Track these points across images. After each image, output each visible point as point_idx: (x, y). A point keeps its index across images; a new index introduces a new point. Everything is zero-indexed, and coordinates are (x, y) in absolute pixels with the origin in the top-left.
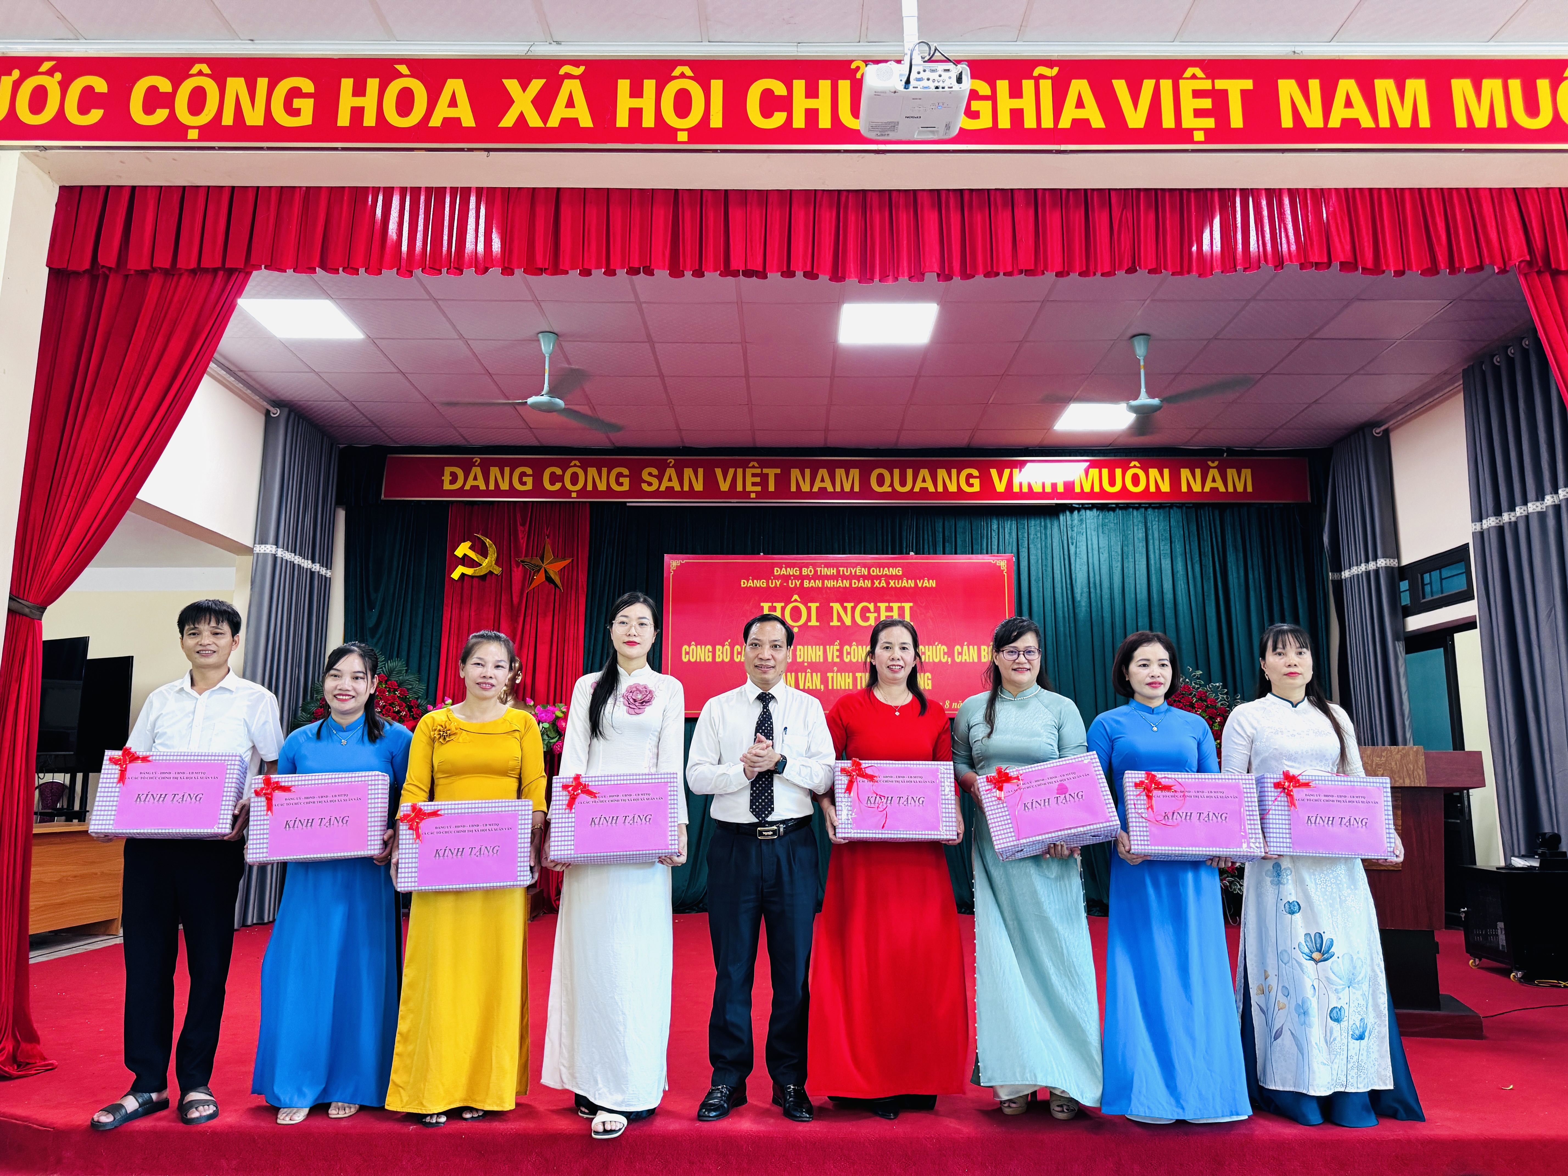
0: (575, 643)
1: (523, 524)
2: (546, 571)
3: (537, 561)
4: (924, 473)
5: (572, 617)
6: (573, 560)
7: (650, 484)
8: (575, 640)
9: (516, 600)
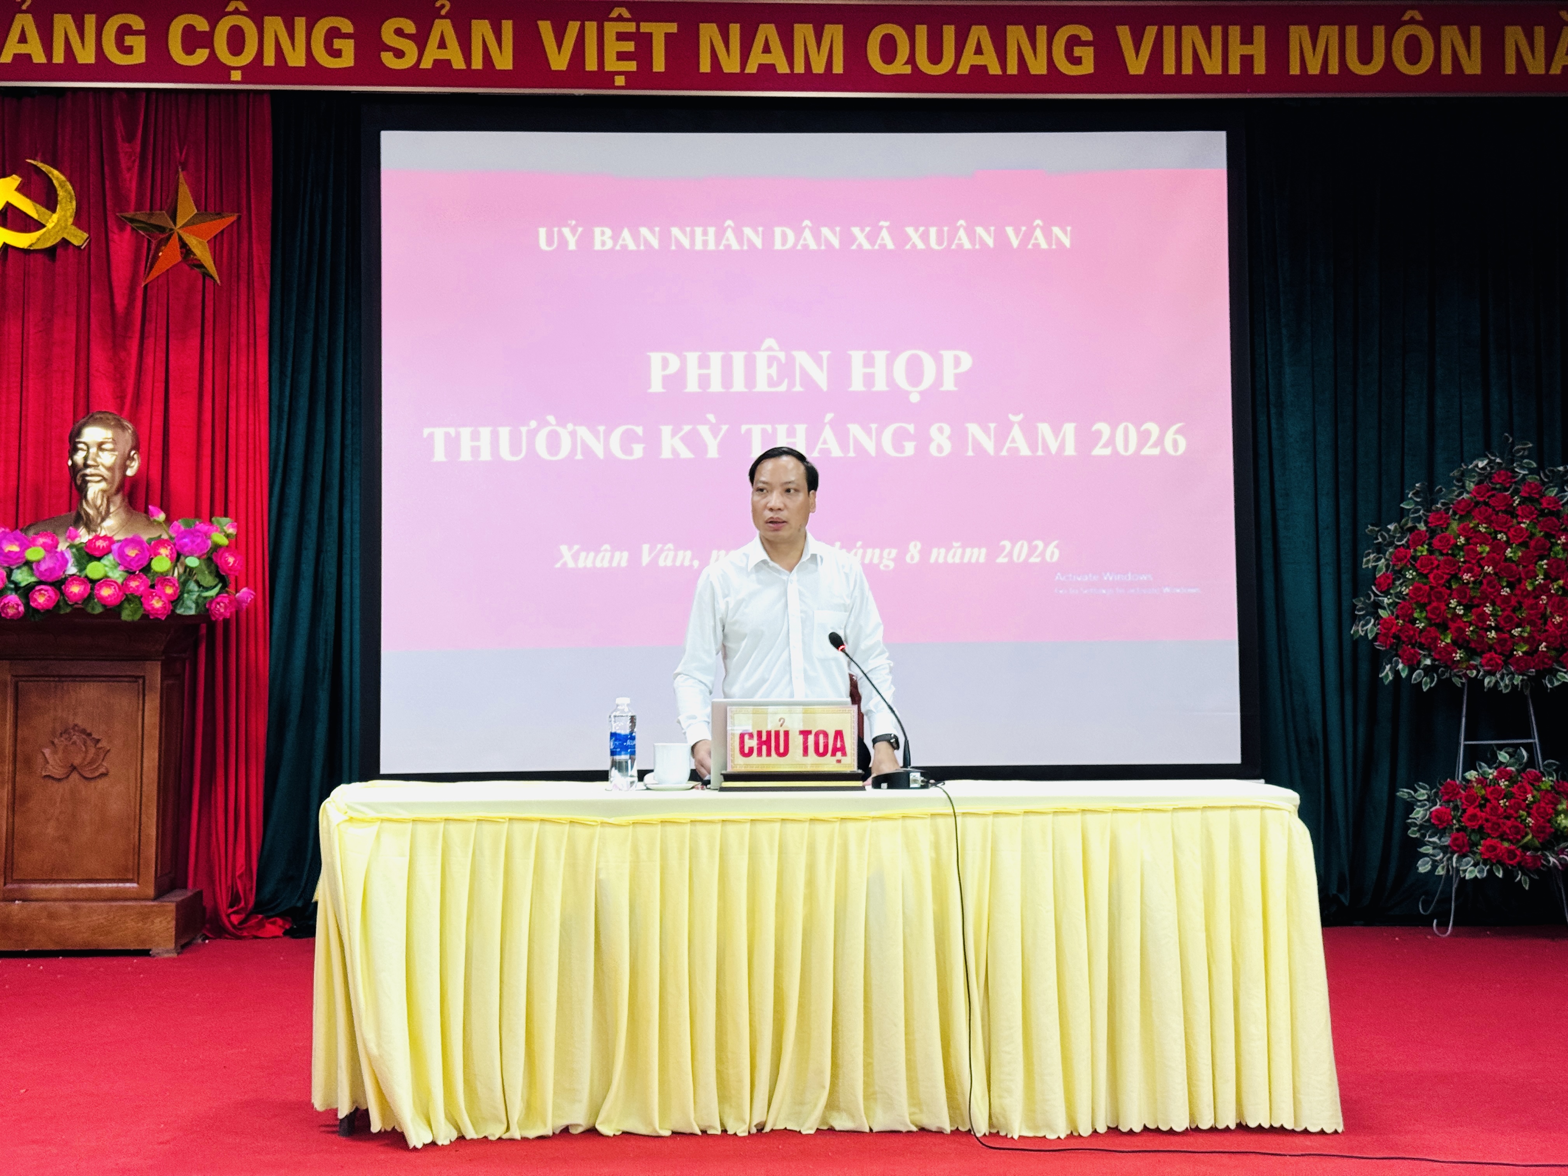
0: (251, 393)
1: (130, 138)
2: (181, 239)
3: (161, 219)
4: (979, 33)
5: (243, 340)
6: (239, 218)
7: (399, 54)
8: (251, 387)
9: (120, 303)
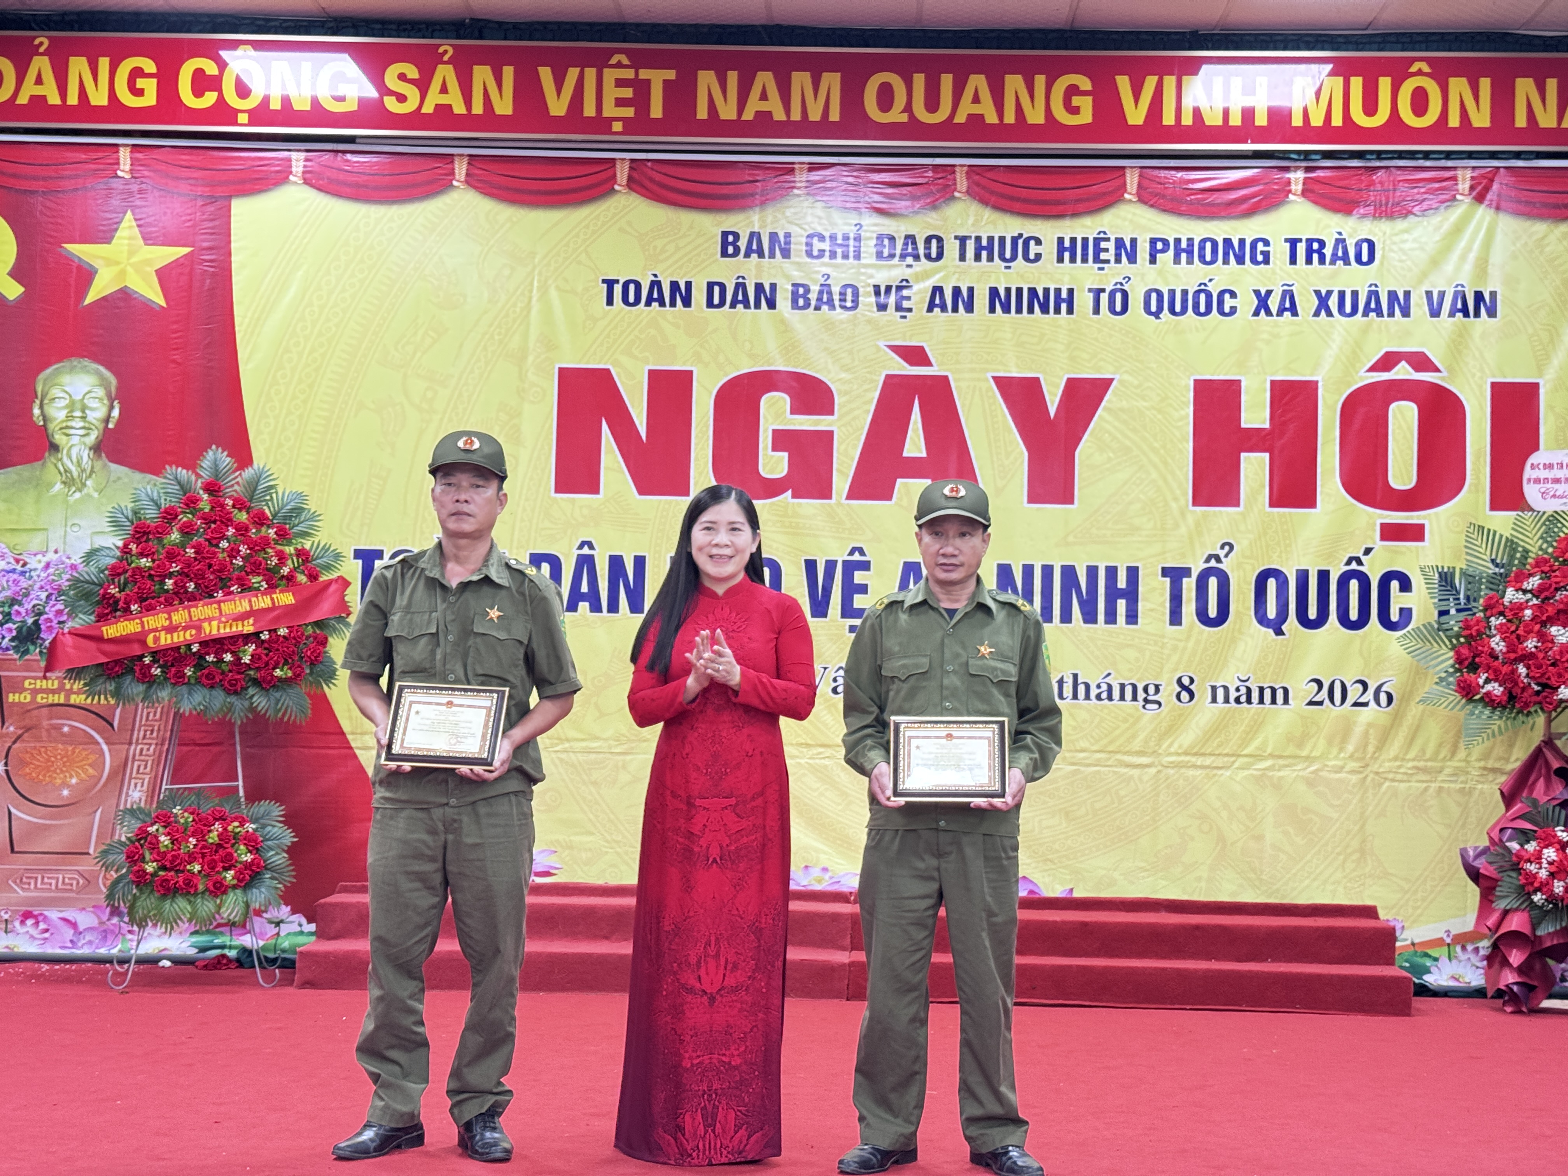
4: (978, 82)
